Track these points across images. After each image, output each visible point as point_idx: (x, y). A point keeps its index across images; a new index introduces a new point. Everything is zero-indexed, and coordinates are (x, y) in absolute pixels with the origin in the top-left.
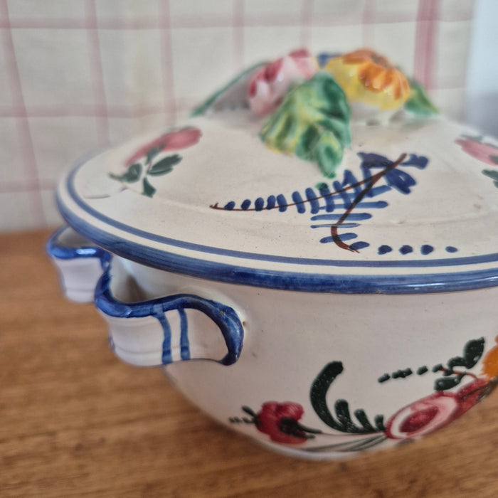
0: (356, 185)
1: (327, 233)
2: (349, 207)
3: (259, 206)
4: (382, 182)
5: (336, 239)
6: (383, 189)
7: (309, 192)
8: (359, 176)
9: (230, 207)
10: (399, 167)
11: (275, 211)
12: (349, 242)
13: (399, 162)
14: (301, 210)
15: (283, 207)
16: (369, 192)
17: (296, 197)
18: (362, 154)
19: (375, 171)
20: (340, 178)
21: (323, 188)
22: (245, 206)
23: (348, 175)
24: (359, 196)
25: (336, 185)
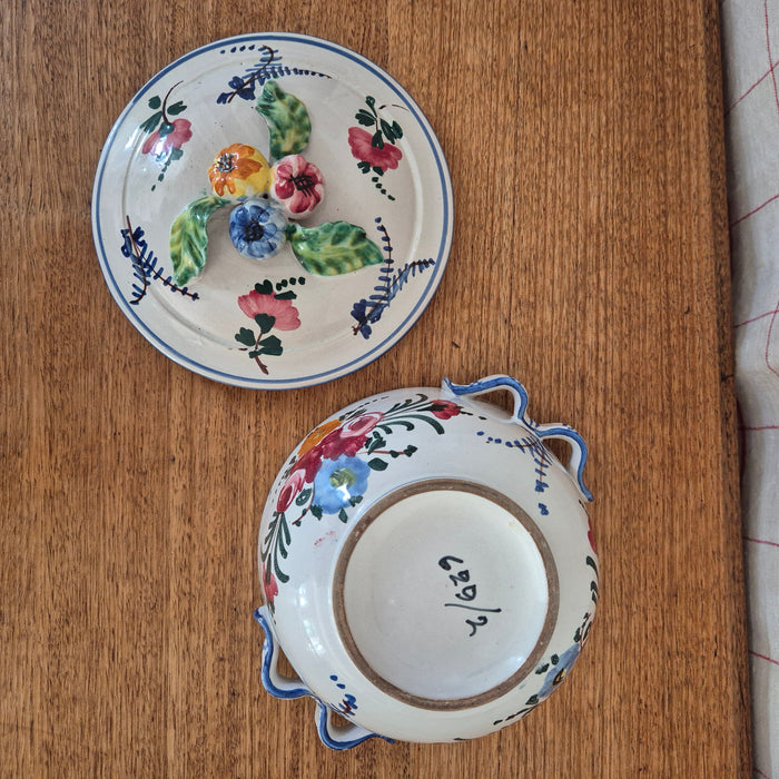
0: (260, 77)
1: (275, 55)
2: (264, 68)
3: (307, 72)
4: (245, 81)
5: (272, 52)
6: (245, 77)
7: (283, 75)
8: (257, 82)
9: (321, 75)
10: (234, 91)
11: (299, 68)
12: (267, 50)
13: (233, 94)
14: (287, 68)
15: (295, 70)
16: (253, 75)
17: (289, 73)
18: (253, 98)
19: (248, 86)
20: (266, 80)
21: (275, 76)
22: (313, 74)
23: (262, 83)
24: (259, 71)
25: (269, 77)
